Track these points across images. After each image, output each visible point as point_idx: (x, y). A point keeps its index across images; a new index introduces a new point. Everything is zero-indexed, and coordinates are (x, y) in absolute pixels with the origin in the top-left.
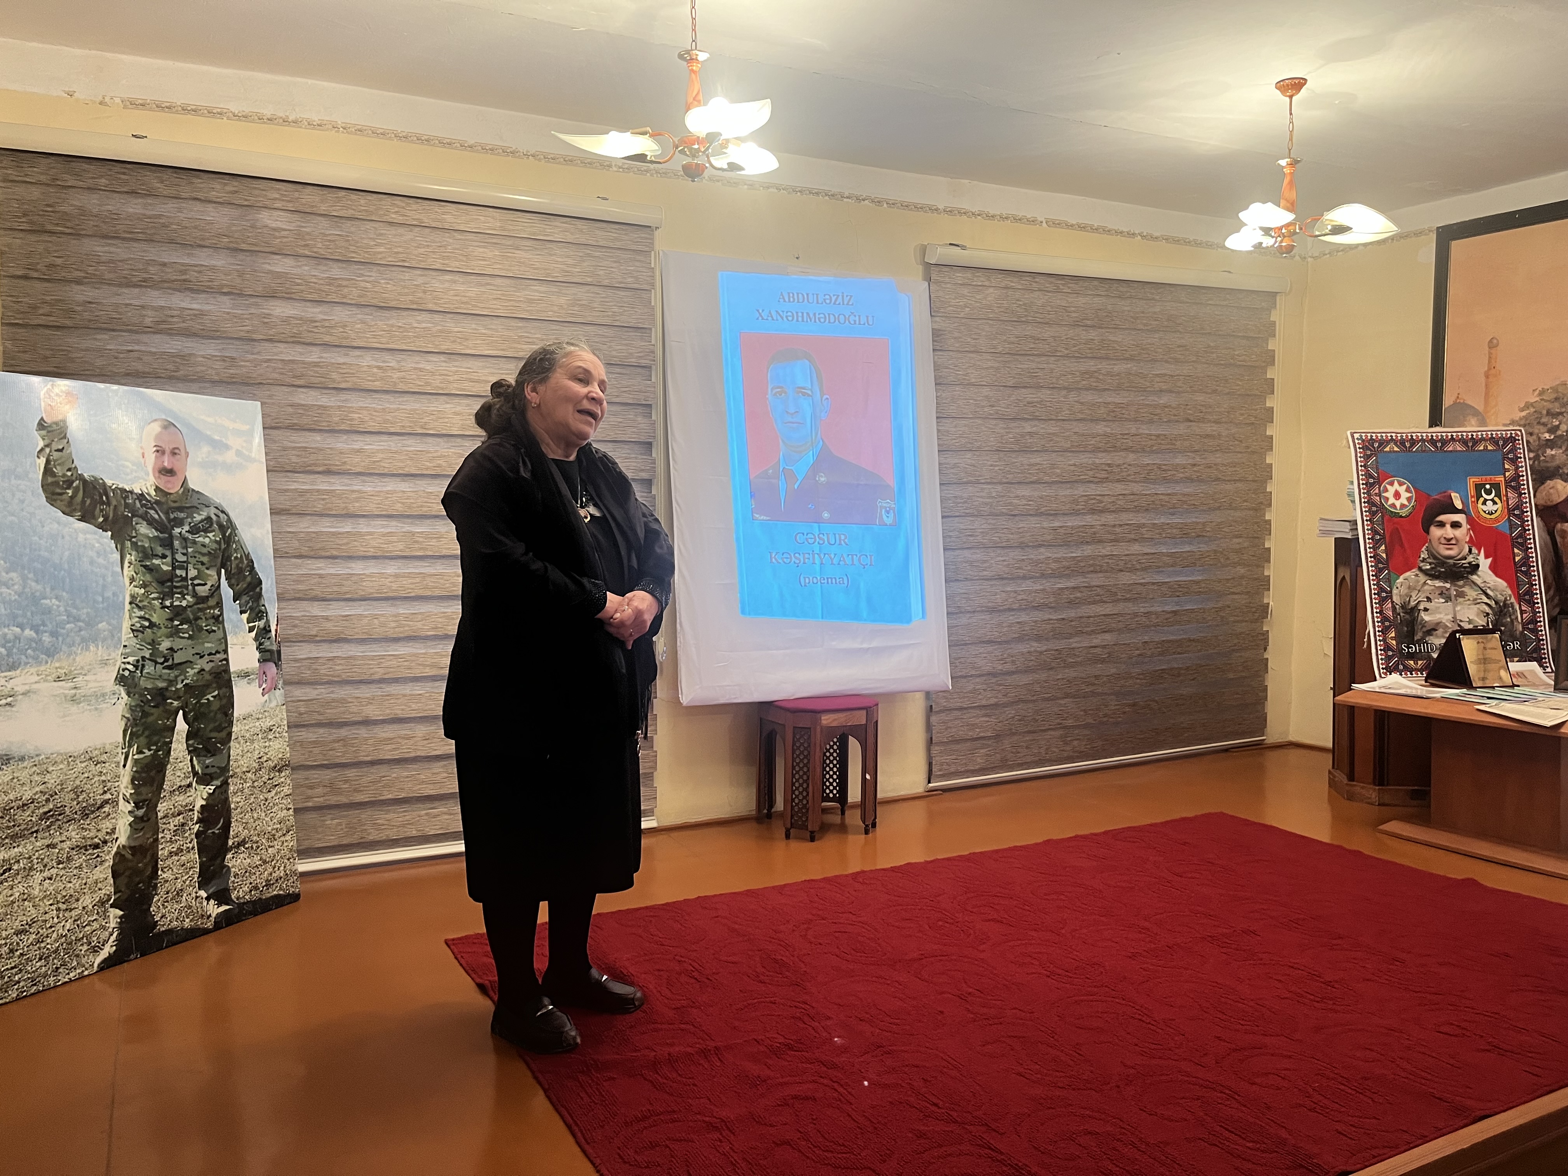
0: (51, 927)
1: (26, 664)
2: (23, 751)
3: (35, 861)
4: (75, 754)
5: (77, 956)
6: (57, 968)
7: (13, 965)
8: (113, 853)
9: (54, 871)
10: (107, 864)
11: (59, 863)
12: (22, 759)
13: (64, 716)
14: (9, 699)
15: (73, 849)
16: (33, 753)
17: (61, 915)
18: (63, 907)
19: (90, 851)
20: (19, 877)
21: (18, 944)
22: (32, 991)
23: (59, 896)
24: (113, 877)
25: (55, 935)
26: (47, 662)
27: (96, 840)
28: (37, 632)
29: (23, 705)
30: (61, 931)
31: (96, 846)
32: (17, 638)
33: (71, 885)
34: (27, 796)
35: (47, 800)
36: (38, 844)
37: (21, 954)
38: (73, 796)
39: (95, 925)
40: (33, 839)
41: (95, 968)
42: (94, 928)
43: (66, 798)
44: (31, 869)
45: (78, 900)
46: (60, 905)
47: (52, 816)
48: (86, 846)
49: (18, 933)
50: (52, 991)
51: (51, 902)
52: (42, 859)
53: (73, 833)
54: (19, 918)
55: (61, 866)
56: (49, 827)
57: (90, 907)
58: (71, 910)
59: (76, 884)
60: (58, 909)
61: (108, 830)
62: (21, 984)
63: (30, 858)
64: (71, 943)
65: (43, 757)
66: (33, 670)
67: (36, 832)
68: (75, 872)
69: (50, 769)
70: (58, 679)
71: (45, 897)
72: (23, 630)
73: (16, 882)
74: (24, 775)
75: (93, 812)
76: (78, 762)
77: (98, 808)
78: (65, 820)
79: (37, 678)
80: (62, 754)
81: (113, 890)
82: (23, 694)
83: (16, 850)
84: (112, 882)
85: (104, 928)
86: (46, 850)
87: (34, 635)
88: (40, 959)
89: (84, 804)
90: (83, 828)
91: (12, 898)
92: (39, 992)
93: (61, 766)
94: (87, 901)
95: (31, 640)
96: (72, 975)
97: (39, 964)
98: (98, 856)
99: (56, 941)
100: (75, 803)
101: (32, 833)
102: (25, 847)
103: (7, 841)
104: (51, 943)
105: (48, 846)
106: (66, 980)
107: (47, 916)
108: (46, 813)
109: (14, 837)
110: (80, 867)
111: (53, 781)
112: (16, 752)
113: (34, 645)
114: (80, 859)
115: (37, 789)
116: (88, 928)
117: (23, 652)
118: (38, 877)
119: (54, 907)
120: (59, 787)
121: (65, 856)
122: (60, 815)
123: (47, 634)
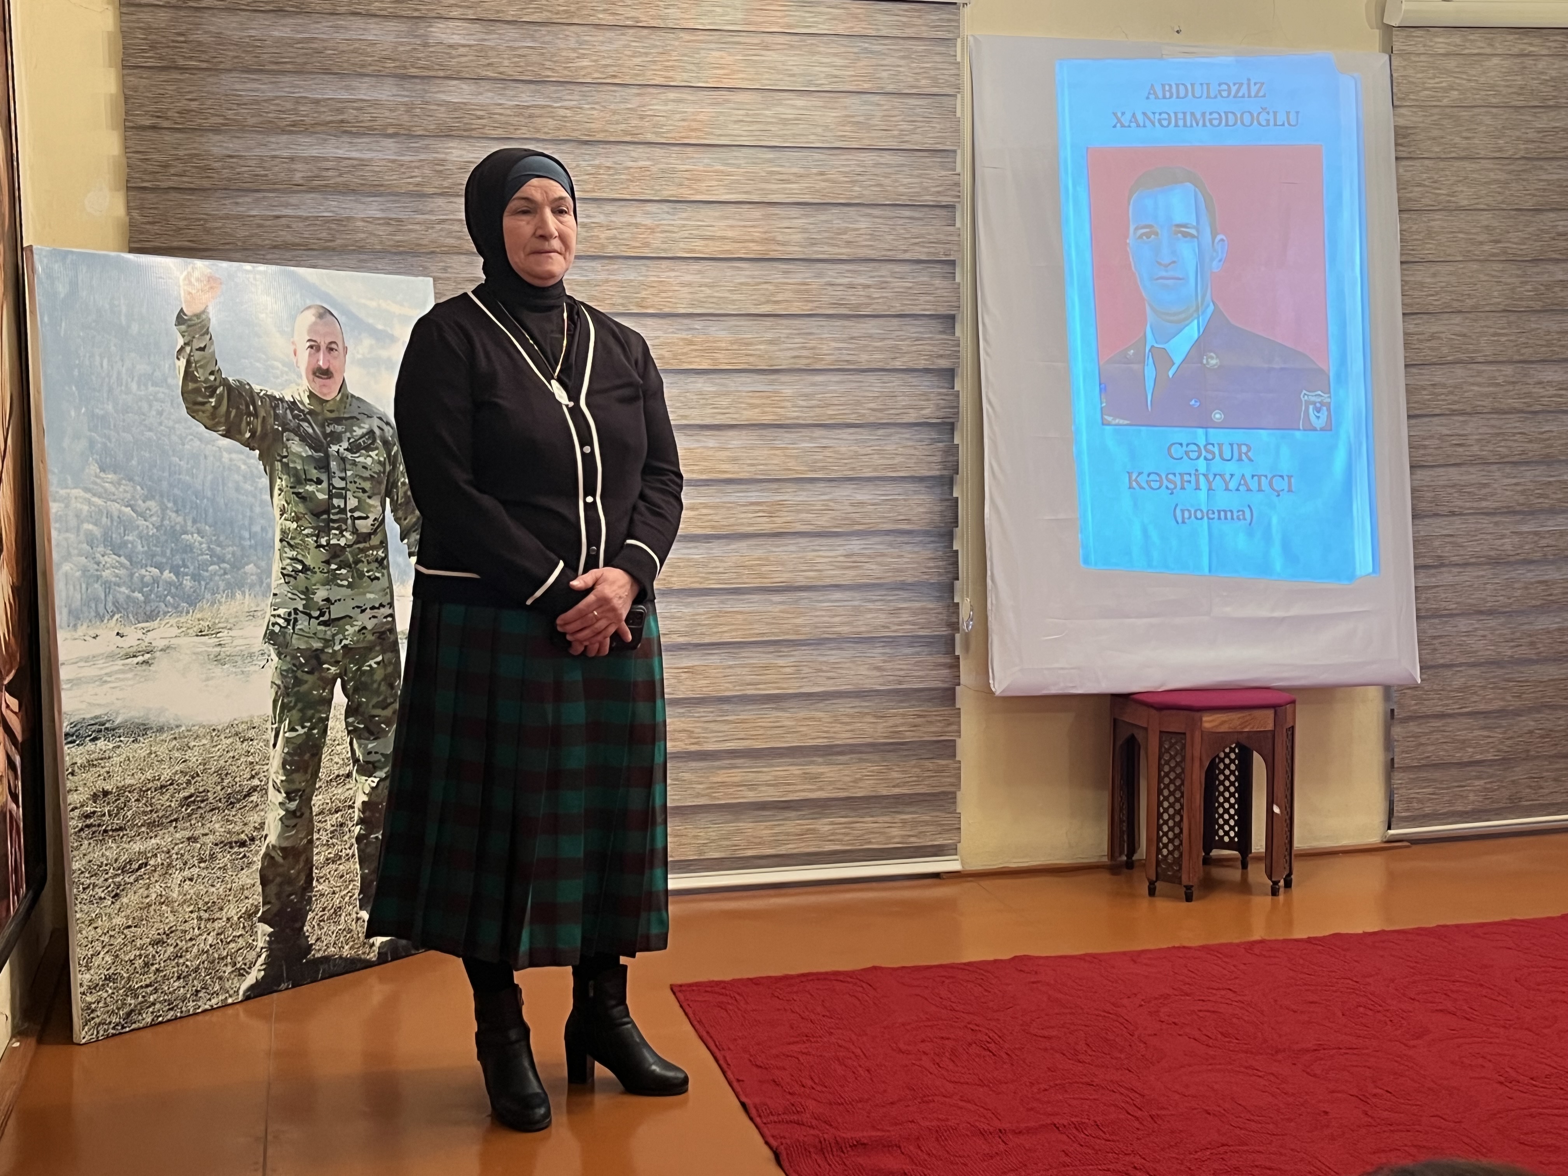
0: (191, 939)
1: (165, 613)
2: (162, 720)
3: (175, 856)
4: (220, 728)
5: (220, 978)
6: (197, 991)
7: (148, 982)
8: (262, 853)
9: (195, 871)
10: (255, 867)
11: (202, 860)
12: (161, 730)
13: (207, 679)
14: (147, 656)
15: (216, 845)
16: (173, 723)
17: (202, 926)
18: (205, 916)
19: (236, 849)
20: (156, 875)
21: (154, 956)
22: (169, 1017)
23: (201, 903)
24: (261, 883)
25: (195, 950)
26: (188, 612)
27: (243, 836)
28: (177, 574)
29: (162, 663)
30: (202, 945)
31: (243, 844)
32: (156, 581)
33: (213, 889)
34: (166, 775)
35: (189, 783)
36: (178, 835)
37: (157, 970)
38: (216, 779)
39: (241, 942)
40: (171, 829)
41: (240, 997)
42: (239, 946)
43: (209, 781)
44: (170, 865)
45: (221, 909)
46: (202, 913)
47: (194, 802)
48: (231, 843)
49: (155, 943)
50: (191, 1020)
51: (192, 908)
52: (182, 855)
53: (217, 826)
54: (156, 925)
55: (202, 865)
56: (189, 815)
57: (236, 918)
58: (214, 920)
59: (220, 889)
60: (200, 918)
61: (256, 825)
62: (158, 1006)
63: (168, 852)
64: (213, 962)
65: (183, 728)
66: (173, 621)
67: (176, 820)
68: (219, 873)
69: (192, 744)
70: (201, 633)
71: (185, 901)
72: (162, 573)
73: (153, 880)
74: (162, 750)
75: (239, 801)
76: (222, 737)
77: (245, 796)
78: (208, 808)
79: (176, 631)
80: (204, 727)
81: (261, 900)
82: (161, 650)
83: (153, 841)
84: (260, 889)
85: (251, 947)
86: (186, 844)
87: (174, 578)
88: (179, 978)
89: (229, 791)
90: (228, 821)
91: (147, 901)
92: (176, 1018)
93: (204, 741)
94: (232, 911)
95: (170, 584)
96: (214, 1001)
97: (176, 984)
98: (244, 856)
99: (197, 957)
100: (219, 788)
101: (171, 821)
102: (163, 839)
103: (143, 829)
104: (191, 960)
105: (189, 839)
106: (207, 1007)
107: (187, 926)
108: (186, 798)
109: (151, 825)
110: (224, 868)
111: (194, 760)
112: (155, 720)
113: (173, 590)
114: (224, 859)
115: (177, 768)
116: (232, 945)
117: (162, 598)
118: (178, 877)
119: (194, 915)
120: (201, 767)
121: (208, 852)
122: (202, 801)
123: (189, 578)
